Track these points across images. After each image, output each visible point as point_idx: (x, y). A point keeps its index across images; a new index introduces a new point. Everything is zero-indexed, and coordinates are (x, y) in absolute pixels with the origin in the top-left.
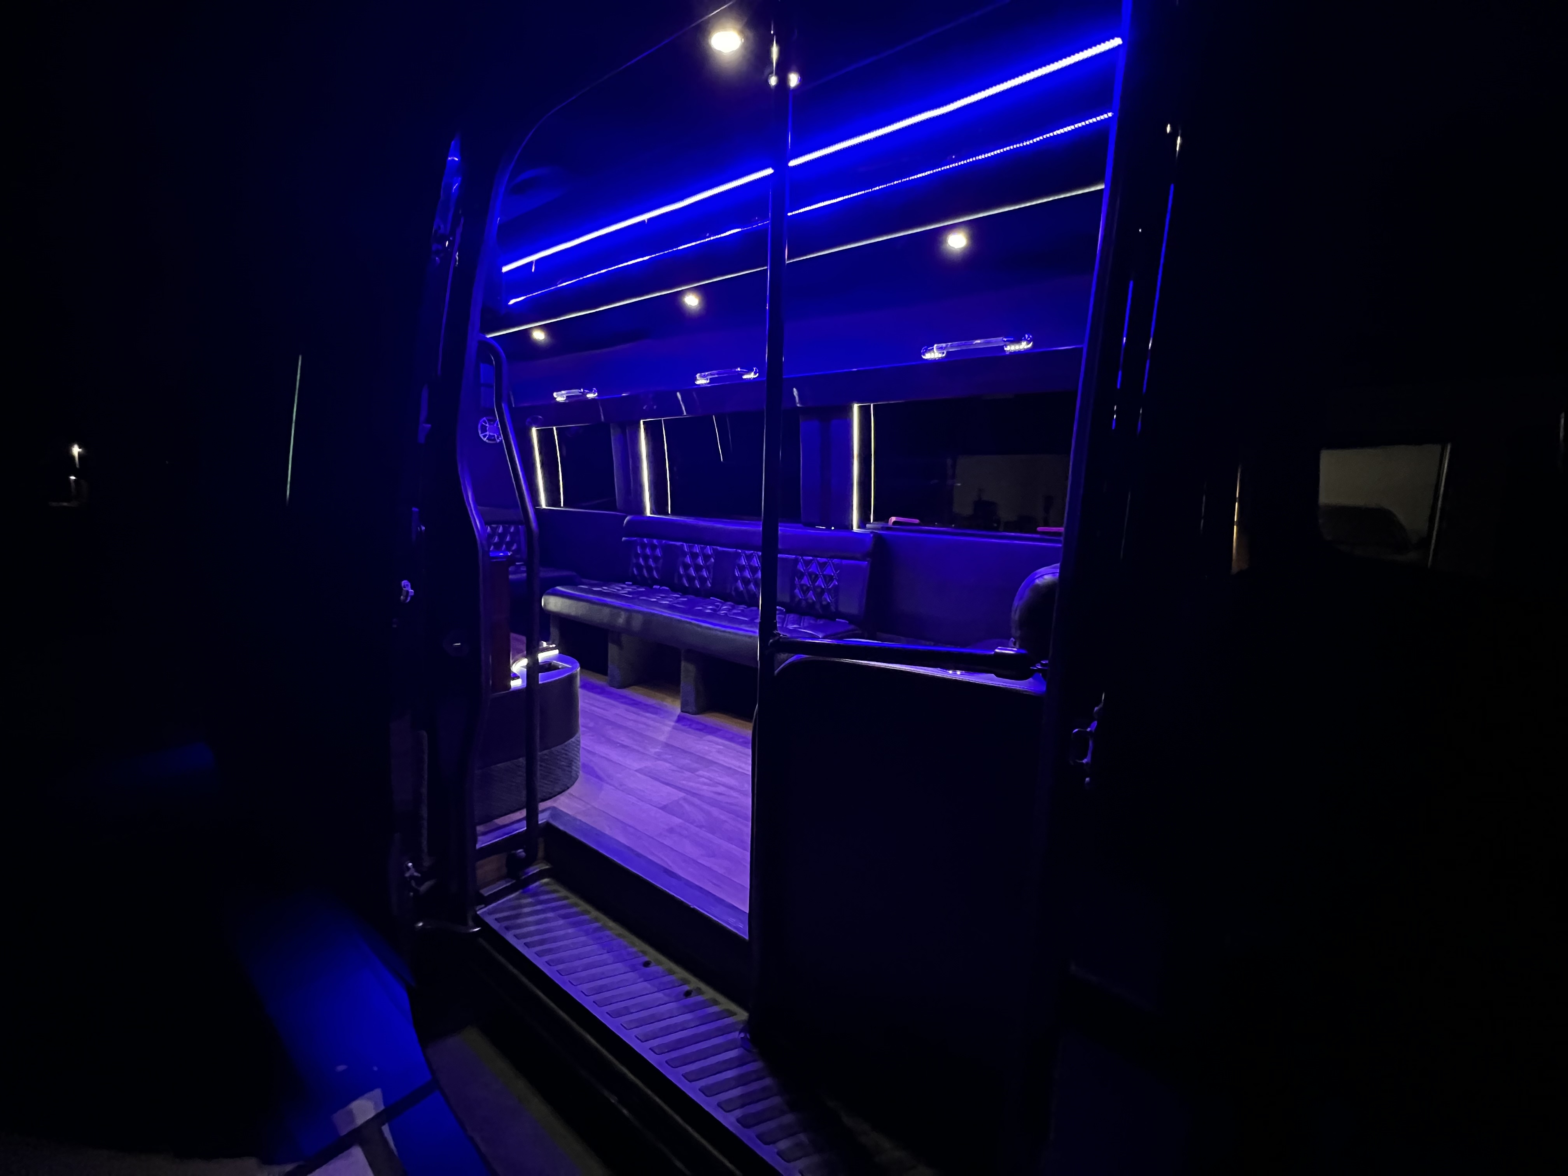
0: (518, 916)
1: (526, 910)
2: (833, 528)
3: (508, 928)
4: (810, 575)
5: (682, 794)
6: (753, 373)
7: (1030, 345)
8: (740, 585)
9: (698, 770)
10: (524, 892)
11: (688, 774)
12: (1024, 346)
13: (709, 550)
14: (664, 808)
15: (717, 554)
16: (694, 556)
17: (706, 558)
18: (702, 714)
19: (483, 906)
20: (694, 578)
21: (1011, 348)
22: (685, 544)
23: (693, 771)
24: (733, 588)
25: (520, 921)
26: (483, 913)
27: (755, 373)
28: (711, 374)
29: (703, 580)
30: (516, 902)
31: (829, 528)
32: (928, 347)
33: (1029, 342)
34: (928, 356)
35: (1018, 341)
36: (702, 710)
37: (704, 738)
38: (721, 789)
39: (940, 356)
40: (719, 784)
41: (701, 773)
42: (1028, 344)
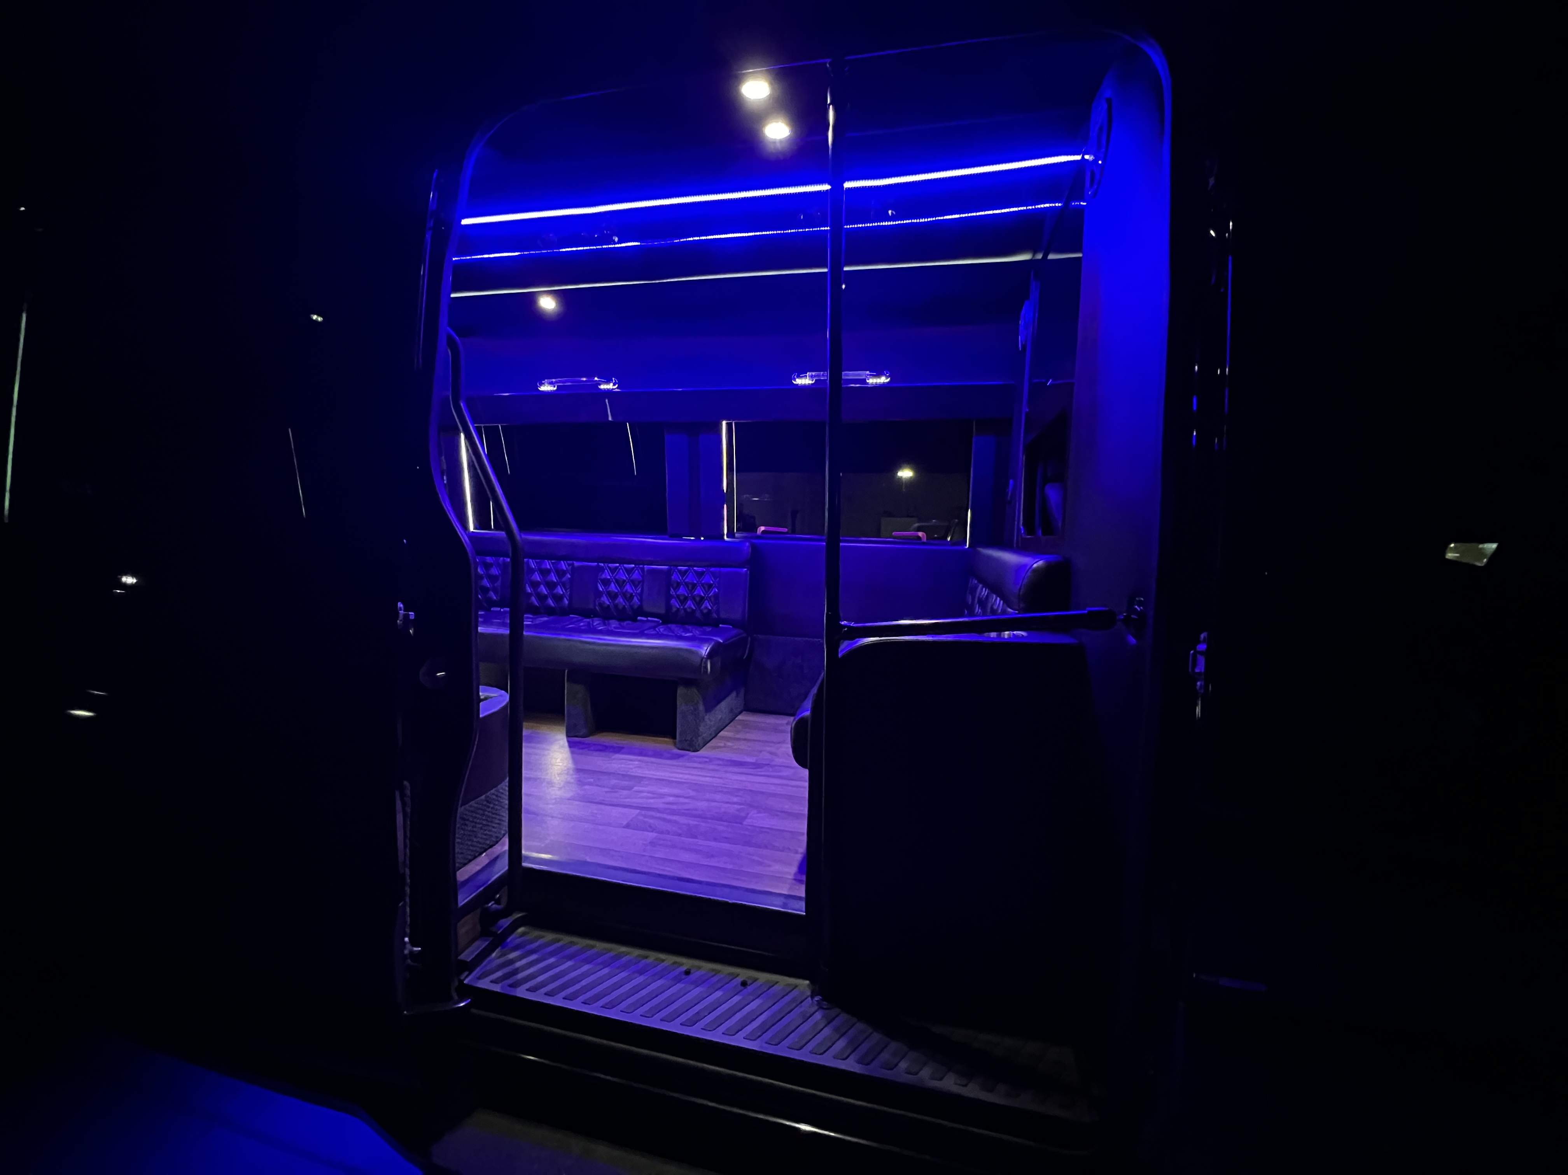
0: (516, 972)
1: (519, 964)
2: (702, 539)
3: (514, 986)
4: (687, 584)
5: (638, 811)
6: (612, 384)
7: (888, 380)
8: (605, 600)
9: (633, 788)
10: (503, 948)
11: (625, 792)
12: (883, 380)
13: (563, 565)
14: (627, 826)
15: (574, 570)
16: (544, 573)
17: (561, 573)
18: (594, 735)
19: (467, 973)
20: (546, 597)
21: (872, 381)
22: (531, 560)
23: (629, 788)
24: (597, 604)
25: (520, 976)
26: (470, 981)
27: (614, 385)
28: (560, 382)
29: (558, 599)
30: (502, 960)
31: (698, 538)
32: (801, 373)
33: (887, 377)
34: (799, 381)
35: (878, 375)
36: (592, 733)
37: (613, 757)
38: (671, 799)
39: (811, 382)
40: (666, 795)
41: (636, 788)
42: (887, 379)
